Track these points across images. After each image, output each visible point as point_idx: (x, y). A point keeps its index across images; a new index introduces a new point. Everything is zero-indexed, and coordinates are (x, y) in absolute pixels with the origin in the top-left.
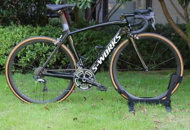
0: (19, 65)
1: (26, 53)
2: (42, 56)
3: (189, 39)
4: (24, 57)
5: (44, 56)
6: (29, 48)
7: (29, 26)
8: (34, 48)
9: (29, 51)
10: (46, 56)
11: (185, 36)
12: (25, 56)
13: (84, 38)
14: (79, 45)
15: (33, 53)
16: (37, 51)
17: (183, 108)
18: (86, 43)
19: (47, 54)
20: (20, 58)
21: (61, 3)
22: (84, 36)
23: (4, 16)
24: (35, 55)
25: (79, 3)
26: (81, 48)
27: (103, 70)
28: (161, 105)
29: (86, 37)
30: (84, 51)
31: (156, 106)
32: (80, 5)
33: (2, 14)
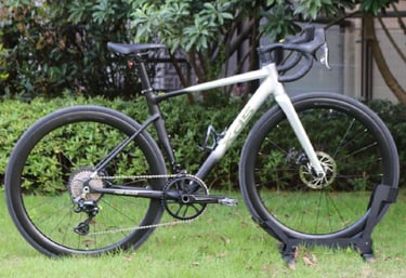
1: (86, 151)
2: (121, 158)
4: (83, 160)
5: (125, 157)
6: (94, 140)
7: (98, 97)
8: (103, 141)
9: (93, 148)
10: (129, 157)
12: (85, 157)
15: (101, 152)
16: (110, 146)
19: (132, 154)
20: (75, 160)
21: (147, 39)
22: (213, 118)
23: (51, 80)
25: (184, 40)
31: (338, 251)
33: (47, 76)
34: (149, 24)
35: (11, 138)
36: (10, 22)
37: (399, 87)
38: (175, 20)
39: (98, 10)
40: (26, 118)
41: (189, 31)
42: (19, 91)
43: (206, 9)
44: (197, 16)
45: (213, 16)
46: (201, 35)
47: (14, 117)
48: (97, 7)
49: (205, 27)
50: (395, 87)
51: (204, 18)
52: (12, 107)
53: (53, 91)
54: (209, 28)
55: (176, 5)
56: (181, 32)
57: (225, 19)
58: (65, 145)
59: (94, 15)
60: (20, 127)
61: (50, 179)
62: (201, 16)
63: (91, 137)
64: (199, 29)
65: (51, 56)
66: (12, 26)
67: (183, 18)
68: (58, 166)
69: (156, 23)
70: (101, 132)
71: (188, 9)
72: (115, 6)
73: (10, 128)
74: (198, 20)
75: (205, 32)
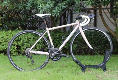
0: (21, 51)
3: (117, 36)
6: (26, 41)
9: (26, 43)
11: (115, 35)
12: (24, 46)
13: (57, 37)
14: (55, 40)
16: (30, 43)
17: (113, 70)
18: (59, 39)
20: (21, 47)
24: (29, 45)
25: (53, 13)
26: (56, 42)
27: (68, 54)
28: (100, 69)
29: (59, 36)
30: (58, 44)
31: (97, 69)
32: (54, 14)
33: (12, 25)
34: (43, 9)
35: (4, 41)
36: (1, 10)
37: (108, 27)
38: (50, 8)
39: (27, 6)
40: (7, 35)
41: (54, 11)
42: (4, 29)
43: (58, 5)
44: (56, 7)
45: (61, 7)
46: (57, 12)
47: (4, 35)
48: (27, 5)
49: (58, 10)
50: (107, 27)
51: (58, 8)
52: (3, 33)
53: (13, 29)
54: (60, 10)
55: (50, 4)
56: (52, 11)
57: (64, 8)
58: (18, 43)
59: (26, 7)
60: (6, 38)
61: (14, 52)
62: (57, 7)
63: (25, 40)
64: (57, 10)
65: (13, 19)
66: (2, 11)
67: (52, 8)
68: (16, 48)
69: (45, 9)
70: (28, 39)
71: (53, 5)
72: (32, 5)
73: (3, 38)
74: (56, 8)
75: (59, 11)
